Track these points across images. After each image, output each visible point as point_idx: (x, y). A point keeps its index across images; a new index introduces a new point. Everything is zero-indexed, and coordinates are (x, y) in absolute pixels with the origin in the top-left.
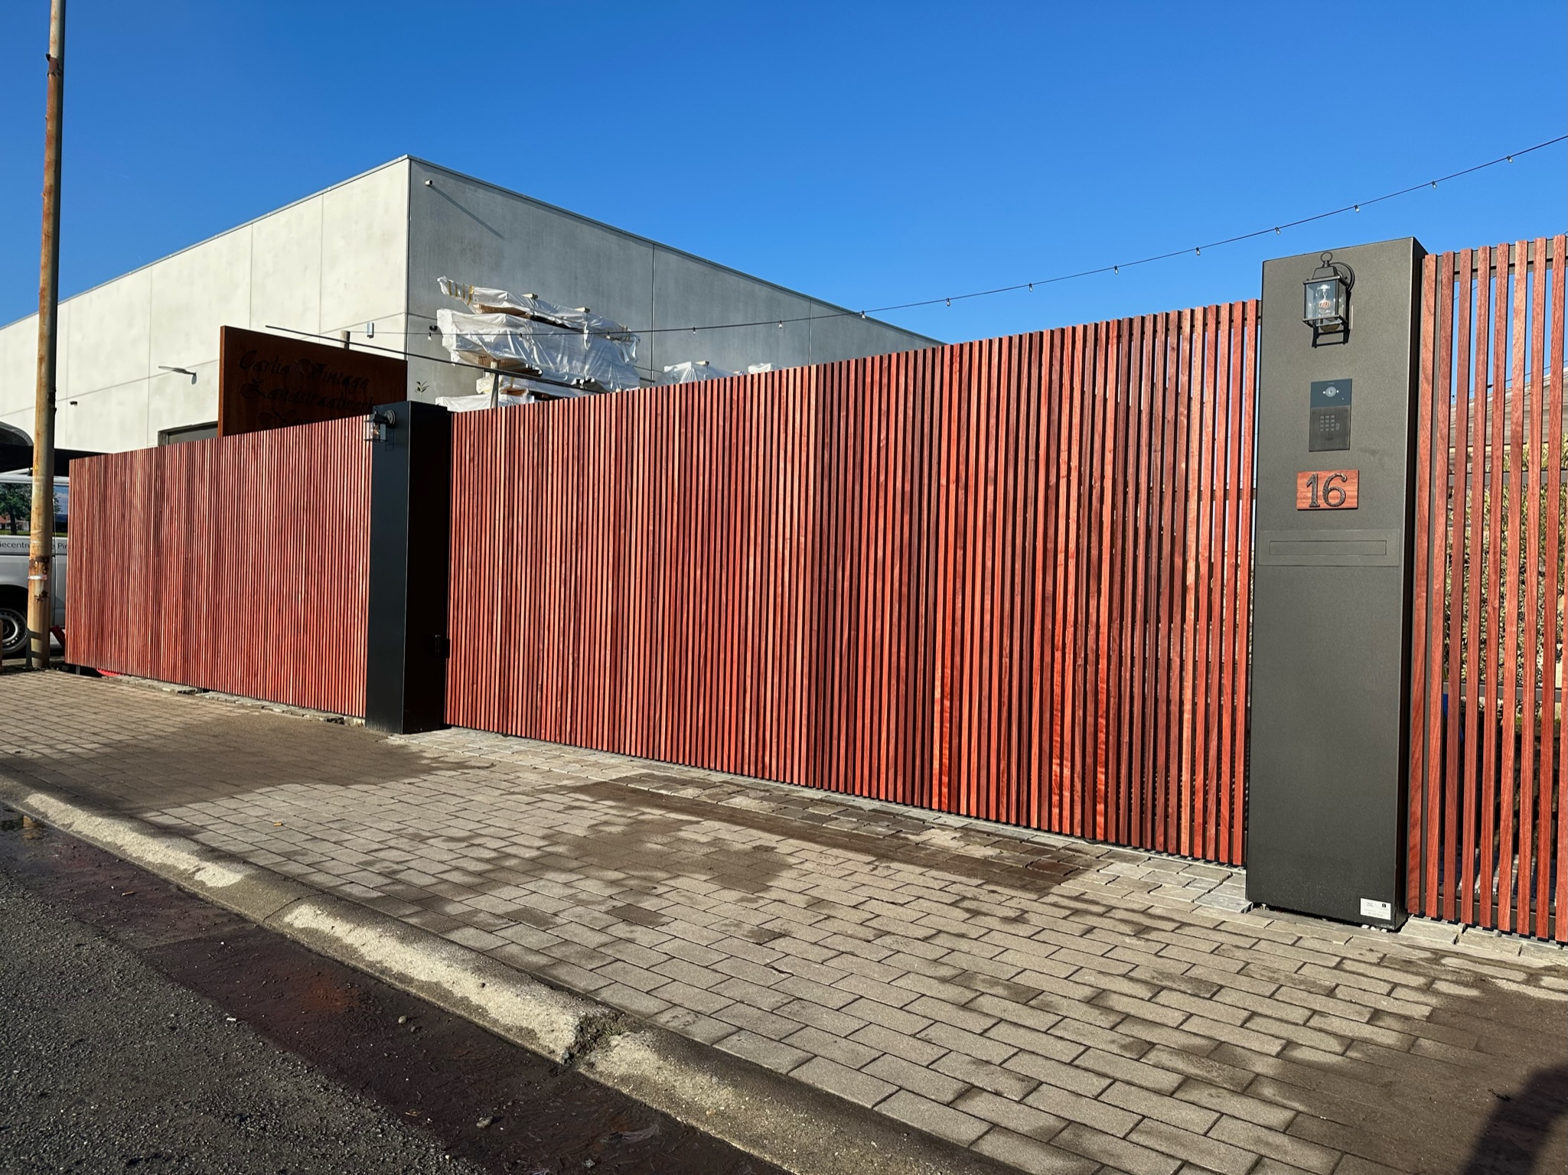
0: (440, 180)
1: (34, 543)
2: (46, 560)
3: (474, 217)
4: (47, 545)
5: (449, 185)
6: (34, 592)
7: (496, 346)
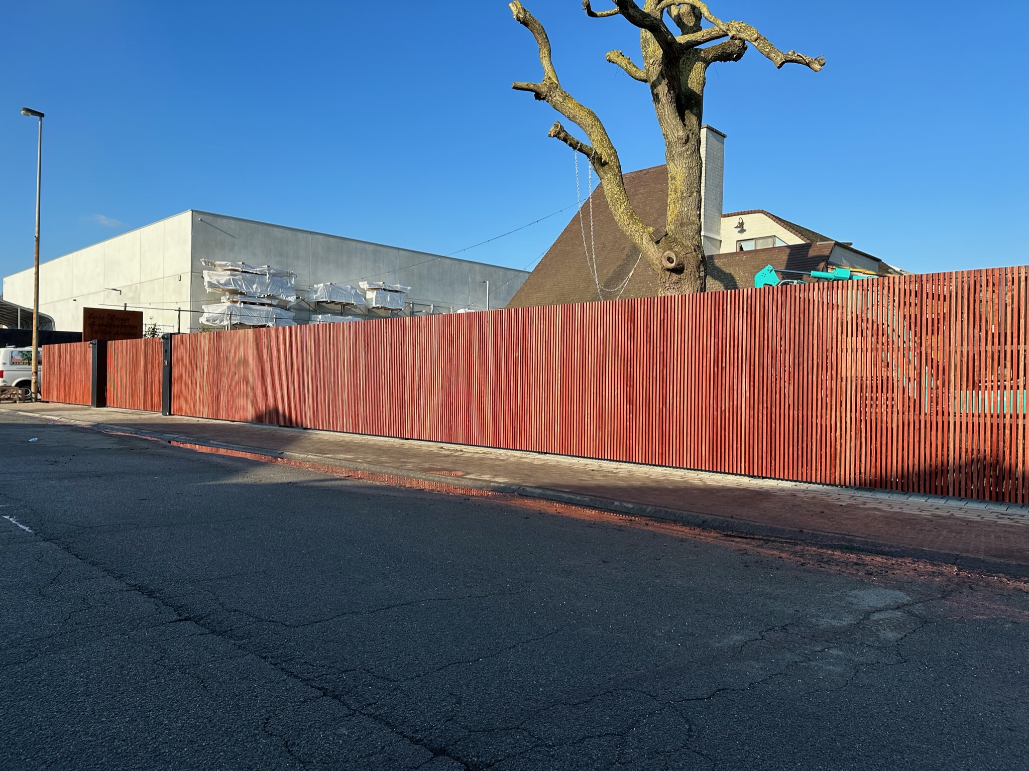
0: (205, 217)
1: (33, 367)
2: (36, 373)
3: (221, 231)
4: (36, 368)
5: (210, 219)
6: (33, 381)
7: (226, 284)
